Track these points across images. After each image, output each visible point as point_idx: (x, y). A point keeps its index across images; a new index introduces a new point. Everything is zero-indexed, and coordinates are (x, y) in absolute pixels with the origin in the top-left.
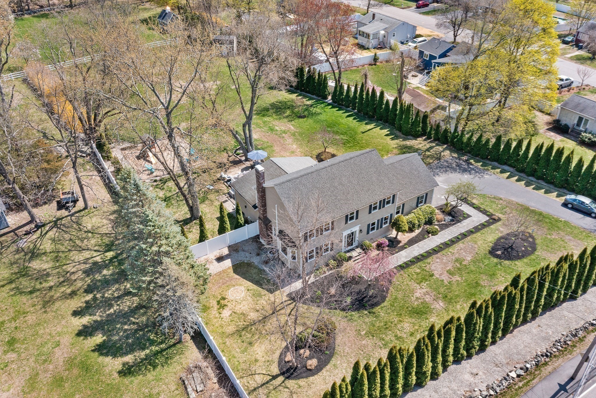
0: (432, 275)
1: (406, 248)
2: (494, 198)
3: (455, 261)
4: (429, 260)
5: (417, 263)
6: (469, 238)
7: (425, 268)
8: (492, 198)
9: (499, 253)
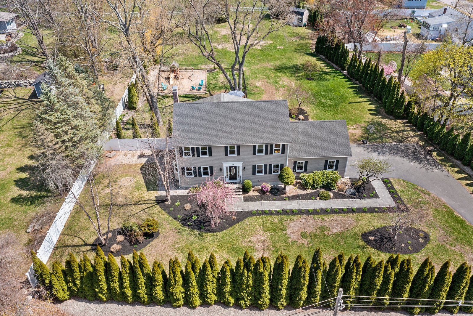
0: (285, 230)
1: (285, 200)
2: (423, 191)
3: (319, 228)
4: (295, 217)
5: (282, 215)
6: (354, 214)
7: (284, 222)
8: (420, 190)
9: (372, 238)
